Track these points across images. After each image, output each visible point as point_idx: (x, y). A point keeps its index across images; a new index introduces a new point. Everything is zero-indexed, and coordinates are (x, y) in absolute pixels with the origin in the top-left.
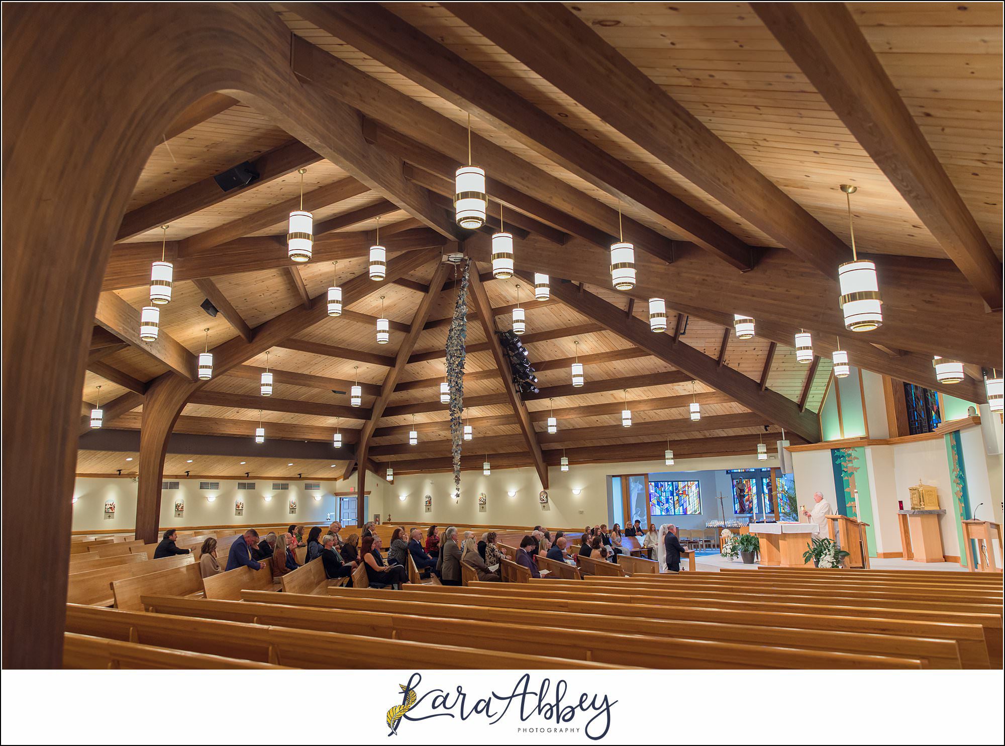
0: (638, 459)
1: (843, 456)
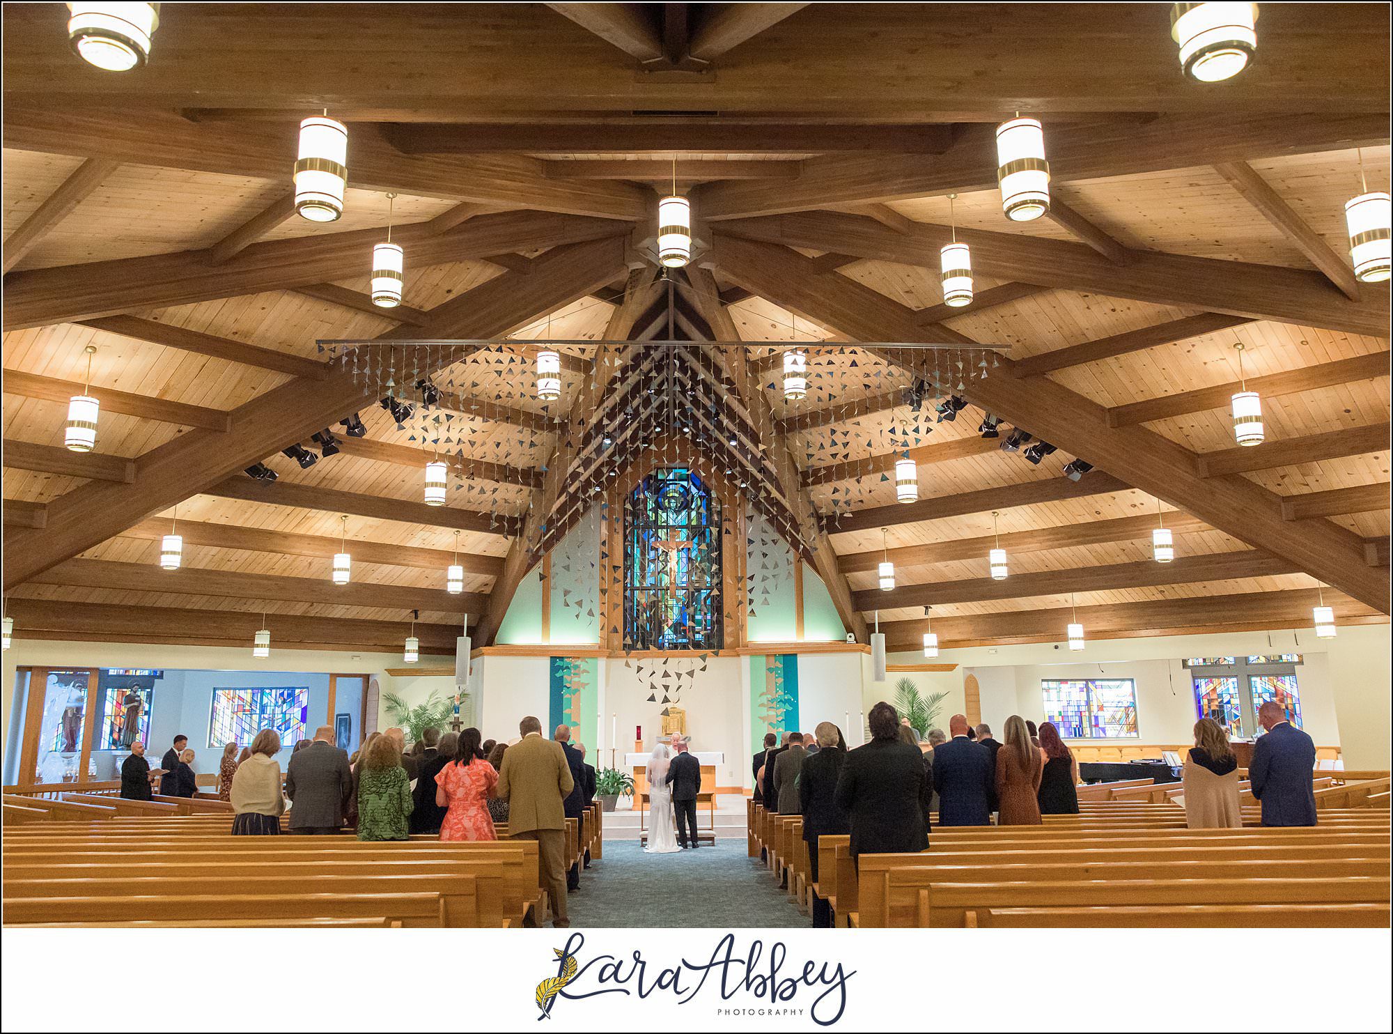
1: (567, 668)
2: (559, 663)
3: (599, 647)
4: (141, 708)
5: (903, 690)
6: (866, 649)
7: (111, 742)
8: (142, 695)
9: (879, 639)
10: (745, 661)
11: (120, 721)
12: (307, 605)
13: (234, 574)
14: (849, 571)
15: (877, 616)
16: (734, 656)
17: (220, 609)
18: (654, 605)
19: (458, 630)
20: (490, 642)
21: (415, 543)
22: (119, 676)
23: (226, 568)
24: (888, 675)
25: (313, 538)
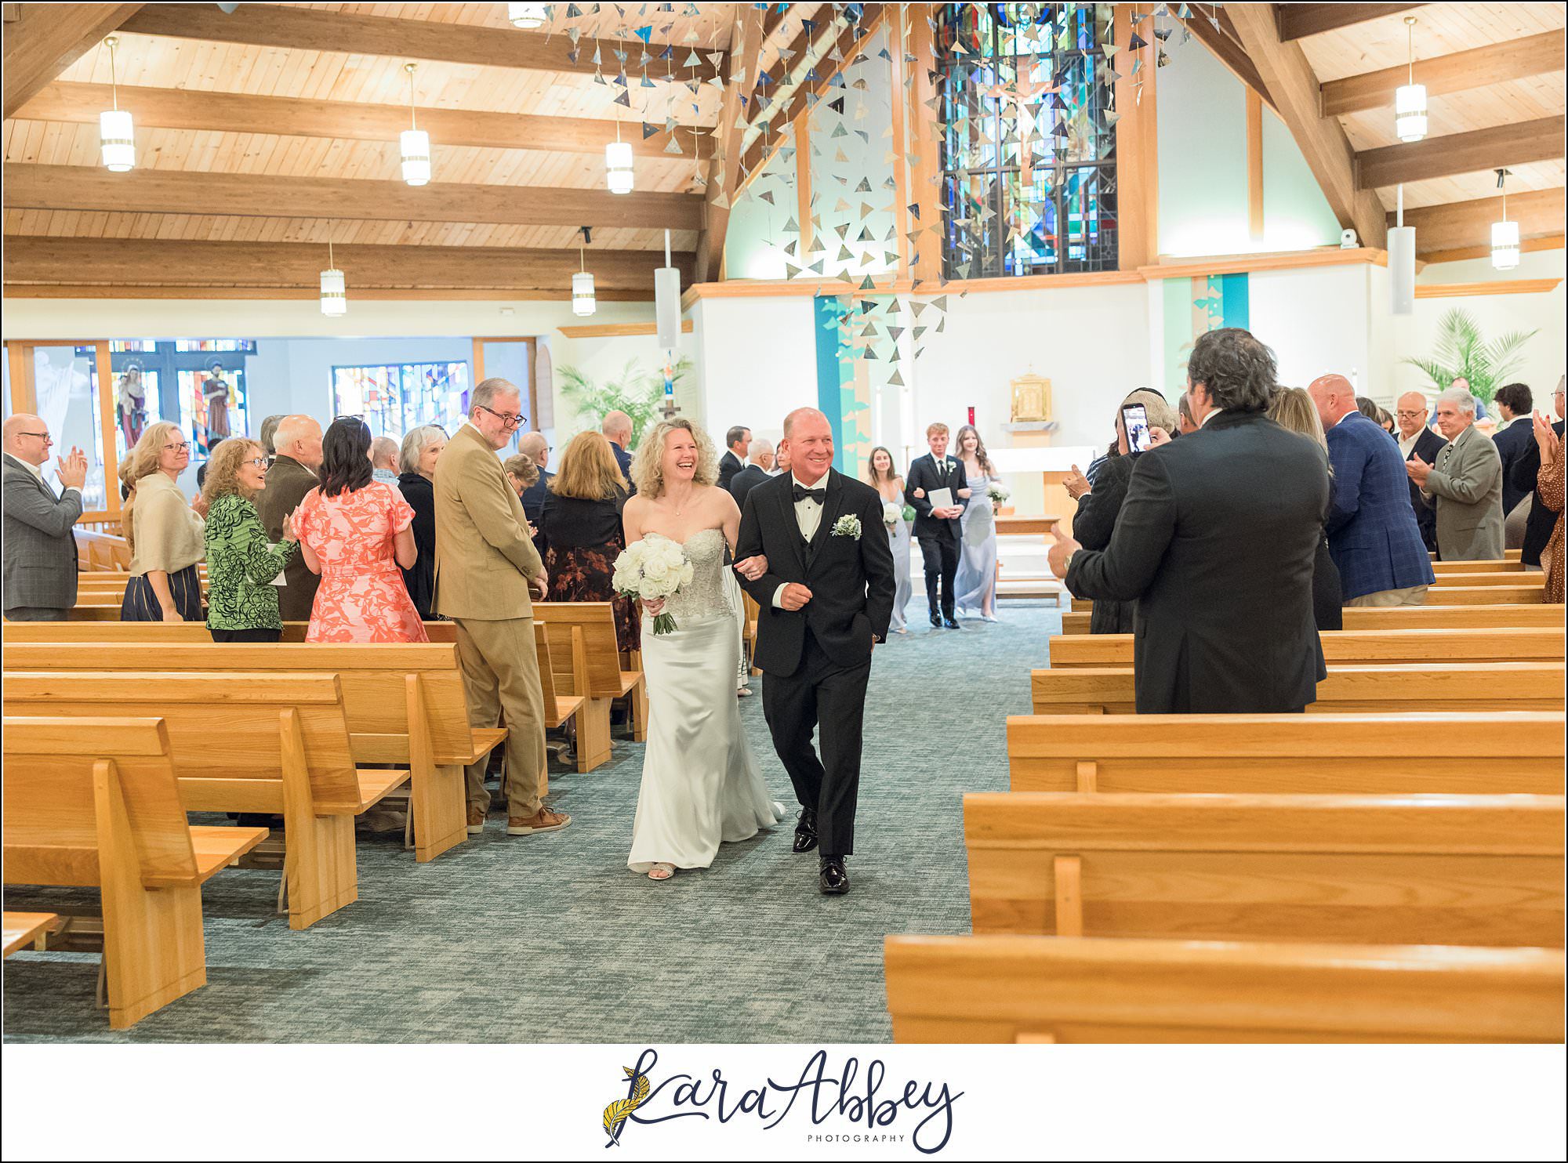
0: (108, 292)
1: (840, 313)
2: (829, 306)
3: (898, 277)
4: (228, 400)
5: (1452, 329)
6: (1378, 259)
7: (197, 449)
8: (230, 379)
9: (1404, 238)
10: (1156, 289)
11: (204, 420)
12: (403, 225)
13: (261, 179)
14: (1344, 110)
15: (1401, 195)
16: (1138, 282)
17: (263, 238)
18: (995, 200)
19: (656, 258)
20: (714, 276)
21: (546, 107)
22: (191, 353)
23: (246, 168)
24: (1420, 305)
25: (370, 108)
